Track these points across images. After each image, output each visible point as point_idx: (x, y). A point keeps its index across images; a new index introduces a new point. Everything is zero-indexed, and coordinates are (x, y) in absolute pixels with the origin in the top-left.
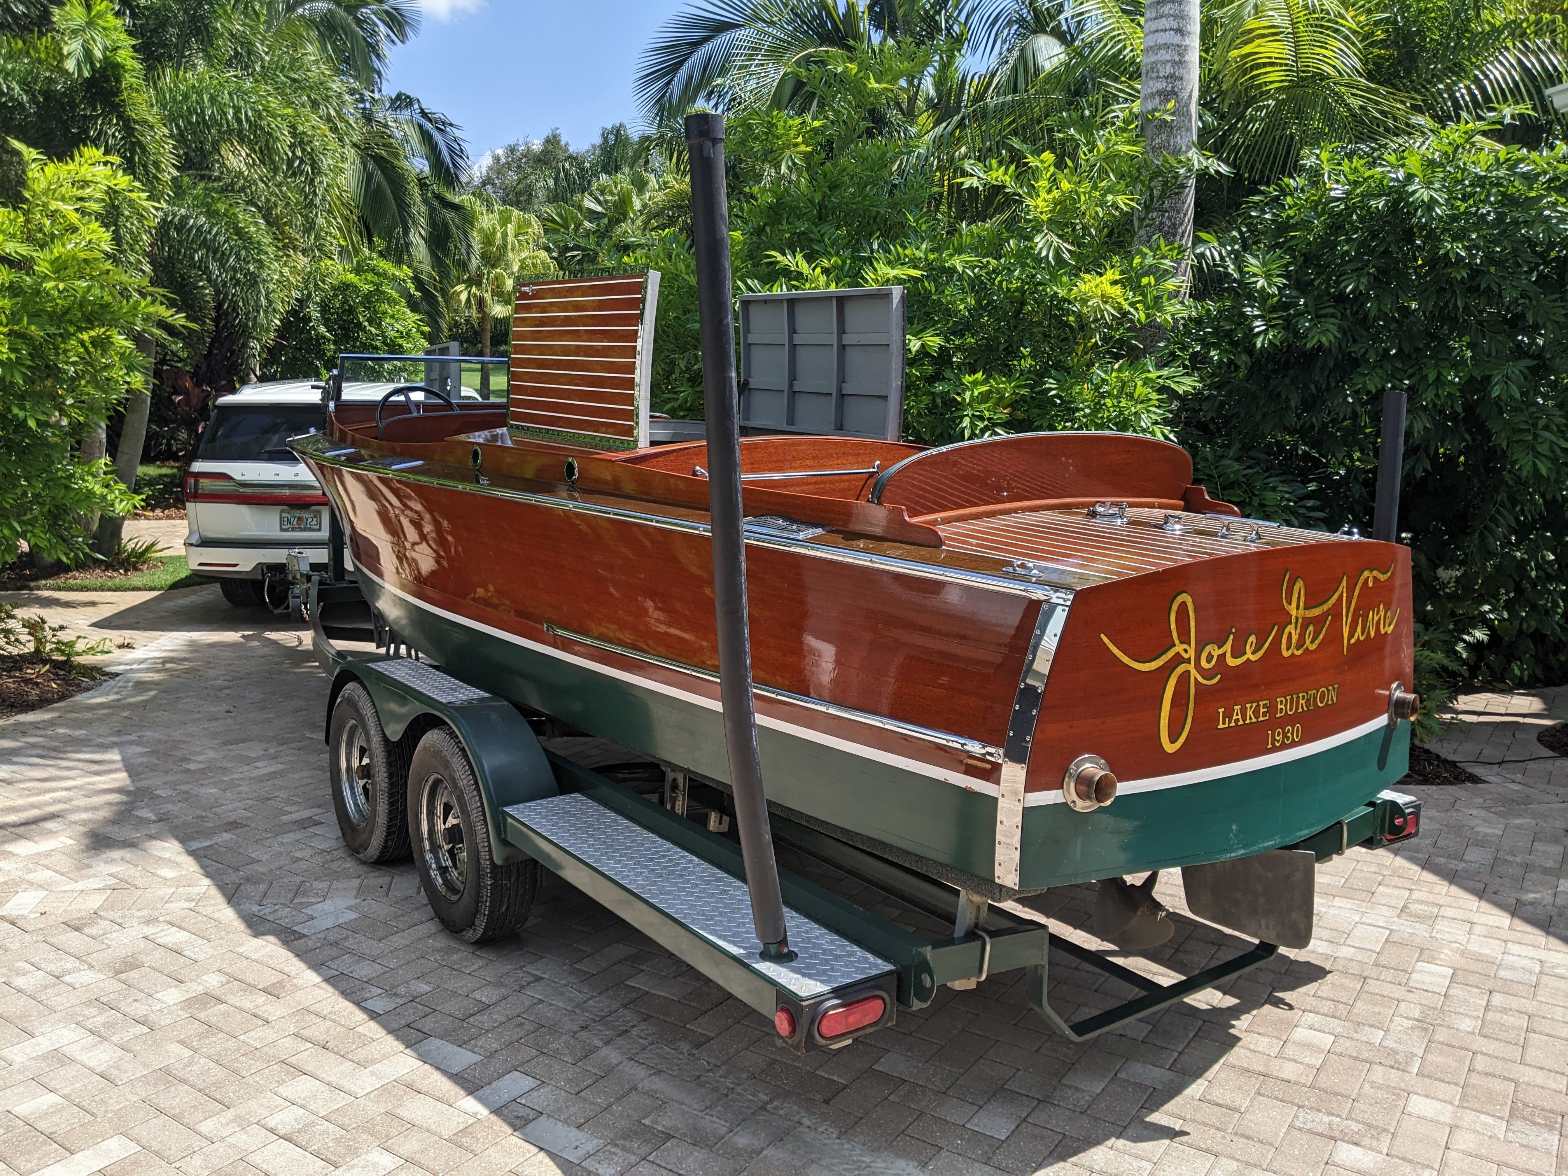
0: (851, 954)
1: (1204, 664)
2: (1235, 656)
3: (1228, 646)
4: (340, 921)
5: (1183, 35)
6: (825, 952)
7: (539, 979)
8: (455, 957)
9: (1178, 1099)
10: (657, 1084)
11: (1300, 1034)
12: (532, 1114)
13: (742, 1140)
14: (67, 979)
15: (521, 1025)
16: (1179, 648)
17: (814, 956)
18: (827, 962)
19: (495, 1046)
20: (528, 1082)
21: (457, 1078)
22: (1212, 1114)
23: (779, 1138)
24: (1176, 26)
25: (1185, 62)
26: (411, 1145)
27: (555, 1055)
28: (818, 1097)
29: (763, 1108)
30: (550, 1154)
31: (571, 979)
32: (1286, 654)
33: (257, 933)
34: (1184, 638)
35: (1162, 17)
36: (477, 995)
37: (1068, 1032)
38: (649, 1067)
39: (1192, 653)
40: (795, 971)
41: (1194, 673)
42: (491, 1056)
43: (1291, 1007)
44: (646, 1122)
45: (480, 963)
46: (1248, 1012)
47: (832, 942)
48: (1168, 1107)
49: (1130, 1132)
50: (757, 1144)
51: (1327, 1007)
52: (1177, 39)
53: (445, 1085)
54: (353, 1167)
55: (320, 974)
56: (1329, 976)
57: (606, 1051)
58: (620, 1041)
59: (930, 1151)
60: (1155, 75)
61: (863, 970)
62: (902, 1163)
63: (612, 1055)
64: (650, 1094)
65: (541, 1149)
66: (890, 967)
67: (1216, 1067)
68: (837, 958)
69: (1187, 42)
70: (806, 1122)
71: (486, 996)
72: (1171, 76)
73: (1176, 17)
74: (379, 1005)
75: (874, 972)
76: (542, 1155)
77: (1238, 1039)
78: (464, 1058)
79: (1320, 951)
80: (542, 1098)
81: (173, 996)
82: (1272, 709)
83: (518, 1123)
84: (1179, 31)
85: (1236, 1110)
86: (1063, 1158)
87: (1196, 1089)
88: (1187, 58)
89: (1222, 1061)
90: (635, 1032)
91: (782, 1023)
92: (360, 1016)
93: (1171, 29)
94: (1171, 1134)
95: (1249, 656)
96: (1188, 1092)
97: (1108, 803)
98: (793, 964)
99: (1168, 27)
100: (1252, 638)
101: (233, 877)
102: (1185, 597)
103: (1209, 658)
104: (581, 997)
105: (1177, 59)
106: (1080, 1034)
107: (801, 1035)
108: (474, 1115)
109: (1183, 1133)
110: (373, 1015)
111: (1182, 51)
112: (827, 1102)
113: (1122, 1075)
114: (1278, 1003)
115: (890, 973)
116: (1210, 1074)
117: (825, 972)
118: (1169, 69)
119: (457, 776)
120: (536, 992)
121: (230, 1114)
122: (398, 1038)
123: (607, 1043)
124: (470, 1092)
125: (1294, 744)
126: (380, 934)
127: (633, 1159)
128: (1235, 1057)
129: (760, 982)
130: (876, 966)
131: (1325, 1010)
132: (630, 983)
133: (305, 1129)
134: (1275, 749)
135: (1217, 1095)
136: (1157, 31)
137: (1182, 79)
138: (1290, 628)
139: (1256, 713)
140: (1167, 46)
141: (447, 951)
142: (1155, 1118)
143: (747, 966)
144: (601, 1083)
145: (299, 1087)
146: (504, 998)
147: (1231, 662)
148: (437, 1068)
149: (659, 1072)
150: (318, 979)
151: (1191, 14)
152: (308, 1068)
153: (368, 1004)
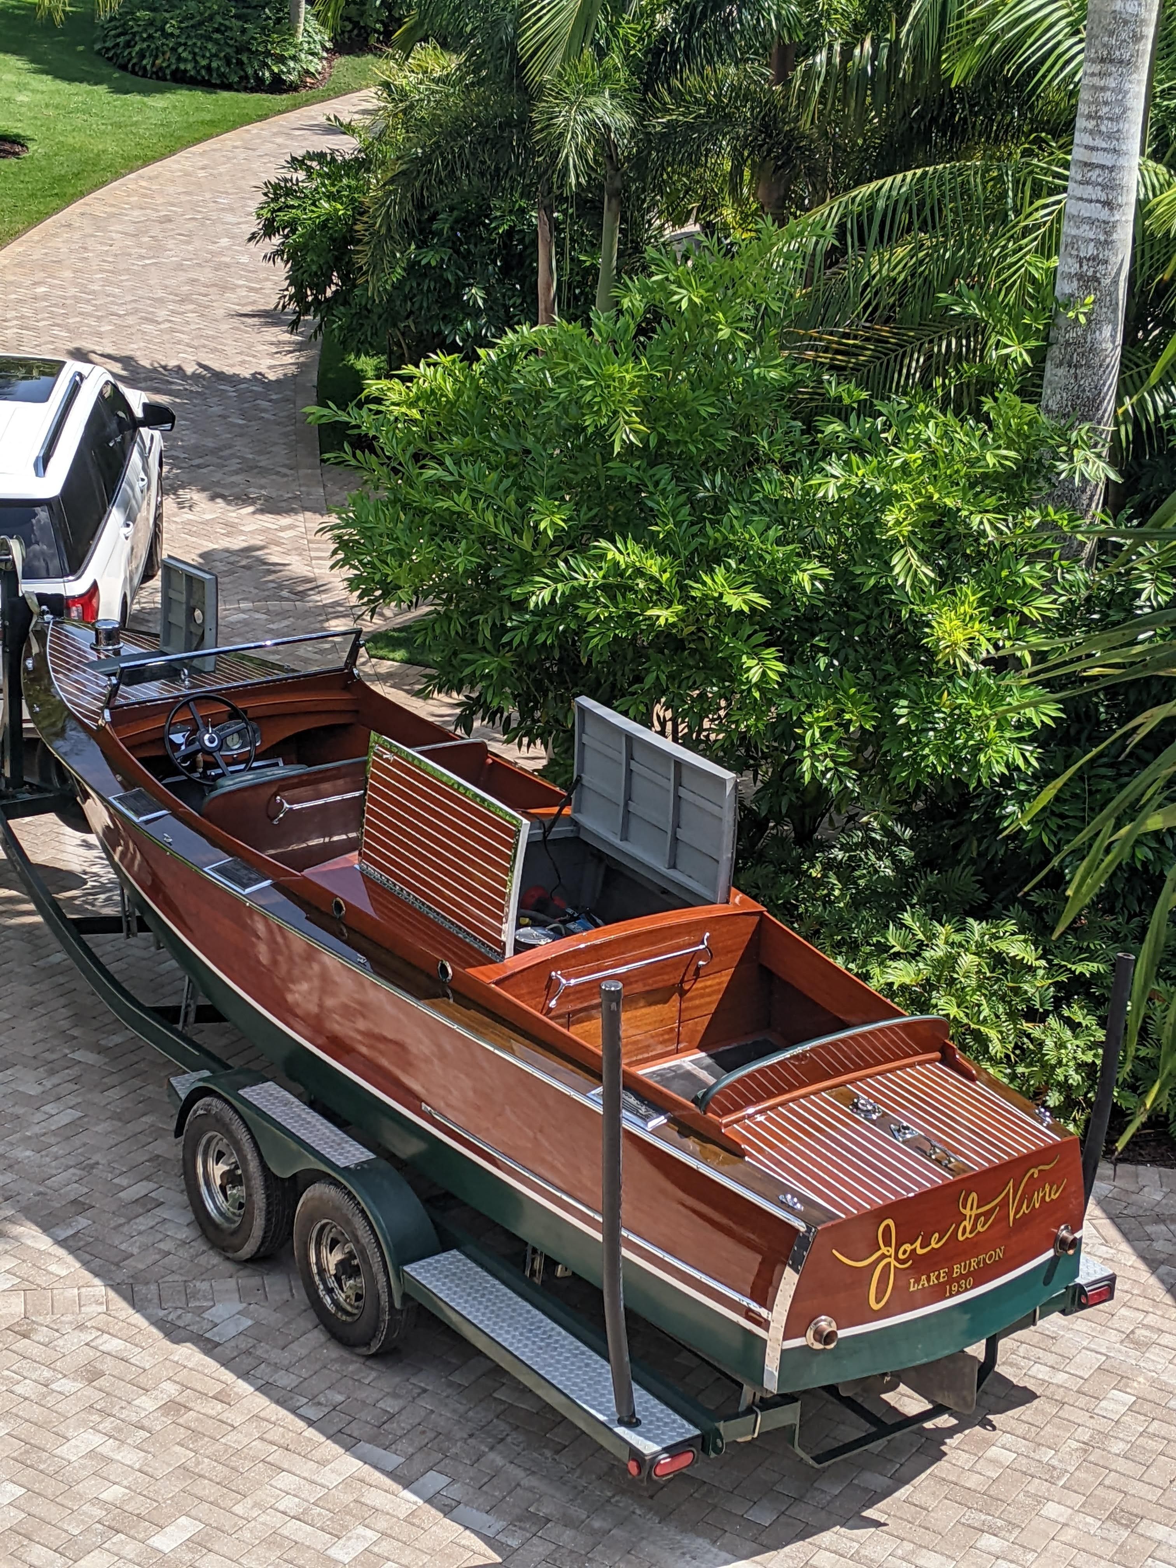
0: (674, 1421)
1: (901, 1256)
2: (922, 1247)
3: (918, 1243)
4: (241, 1329)
5: (1111, 209)
6: (658, 1419)
7: (425, 1391)
8: (351, 1368)
9: (889, 1499)
10: (533, 1482)
11: (993, 1452)
12: (454, 1504)
13: (597, 1524)
14: (53, 1386)
15: (423, 1432)
16: (884, 1250)
17: (651, 1422)
18: (658, 1427)
19: (411, 1450)
20: (443, 1480)
21: (391, 1475)
22: (908, 1511)
23: (620, 1523)
24: (1103, 198)
25: (1112, 242)
26: (382, 1524)
27: (456, 1458)
28: (645, 1494)
29: (608, 1501)
30: (473, 1531)
31: (449, 1391)
32: (960, 1238)
33: (177, 1341)
34: (888, 1244)
35: (1088, 183)
36: (381, 1404)
37: (811, 1462)
38: (525, 1469)
39: (892, 1251)
40: (640, 1434)
41: (894, 1263)
42: (410, 1457)
43: (994, 1428)
44: (532, 1509)
45: (374, 1374)
46: (961, 1431)
47: (662, 1411)
48: (879, 1505)
49: (850, 1523)
50: (606, 1525)
51: (1022, 1429)
52: (1104, 214)
53: (387, 1482)
54: (349, 1538)
55: (251, 1384)
56: (1036, 1402)
57: (492, 1455)
58: (500, 1447)
59: (719, 1533)
60: (1074, 253)
61: (681, 1434)
62: (700, 1541)
63: (496, 1459)
64: (531, 1489)
65: (467, 1528)
66: (697, 1432)
67: (923, 1476)
68: (666, 1424)
69: (1117, 217)
70: (638, 1512)
71: (391, 1405)
72: (1094, 258)
73: (1104, 187)
74: (313, 1413)
75: (688, 1436)
76: (468, 1532)
77: (945, 1454)
78: (394, 1460)
79: (1040, 1376)
80: (456, 1492)
81: (147, 1403)
82: (950, 1274)
83: (447, 1509)
84: (1108, 204)
85: (926, 1509)
86: (803, 1539)
87: (903, 1492)
88: (1115, 236)
89: (928, 1471)
90: (509, 1439)
91: (633, 1467)
92: (302, 1424)
93: (1098, 201)
94: (877, 1524)
95: (934, 1245)
96: (897, 1494)
97: (832, 1346)
98: (639, 1429)
99: (1094, 197)
100: (937, 1235)
101: (121, 1275)
102: (890, 1222)
103: (905, 1252)
104: (462, 1409)
105: (1102, 238)
106: (819, 1463)
107: (645, 1474)
108: (415, 1503)
109: (885, 1525)
110: (311, 1423)
111: (1108, 228)
112: (651, 1497)
113: (856, 1482)
114: (986, 1424)
115: (697, 1436)
116: (916, 1481)
117: (657, 1435)
118: (1091, 250)
119: (359, 1233)
120: (426, 1403)
121: (249, 1501)
122: (336, 1442)
123: (492, 1448)
124: (405, 1487)
125: (966, 1290)
126: (281, 1343)
127: (528, 1535)
128: (939, 1468)
129: (618, 1441)
130: (688, 1431)
131: (1019, 1432)
132: (495, 1395)
133: (306, 1511)
134: (951, 1296)
135: (918, 1498)
136: (1081, 199)
137: (1106, 262)
138: (966, 1223)
139: (938, 1278)
140: (1091, 221)
141: (343, 1361)
142: (869, 1513)
143: (611, 1430)
144: (495, 1481)
145: (284, 1481)
146: (404, 1408)
147: (920, 1251)
148: (376, 1467)
149: (533, 1473)
150: (252, 1389)
151: (1124, 183)
152: (285, 1467)
153: (301, 1411)
